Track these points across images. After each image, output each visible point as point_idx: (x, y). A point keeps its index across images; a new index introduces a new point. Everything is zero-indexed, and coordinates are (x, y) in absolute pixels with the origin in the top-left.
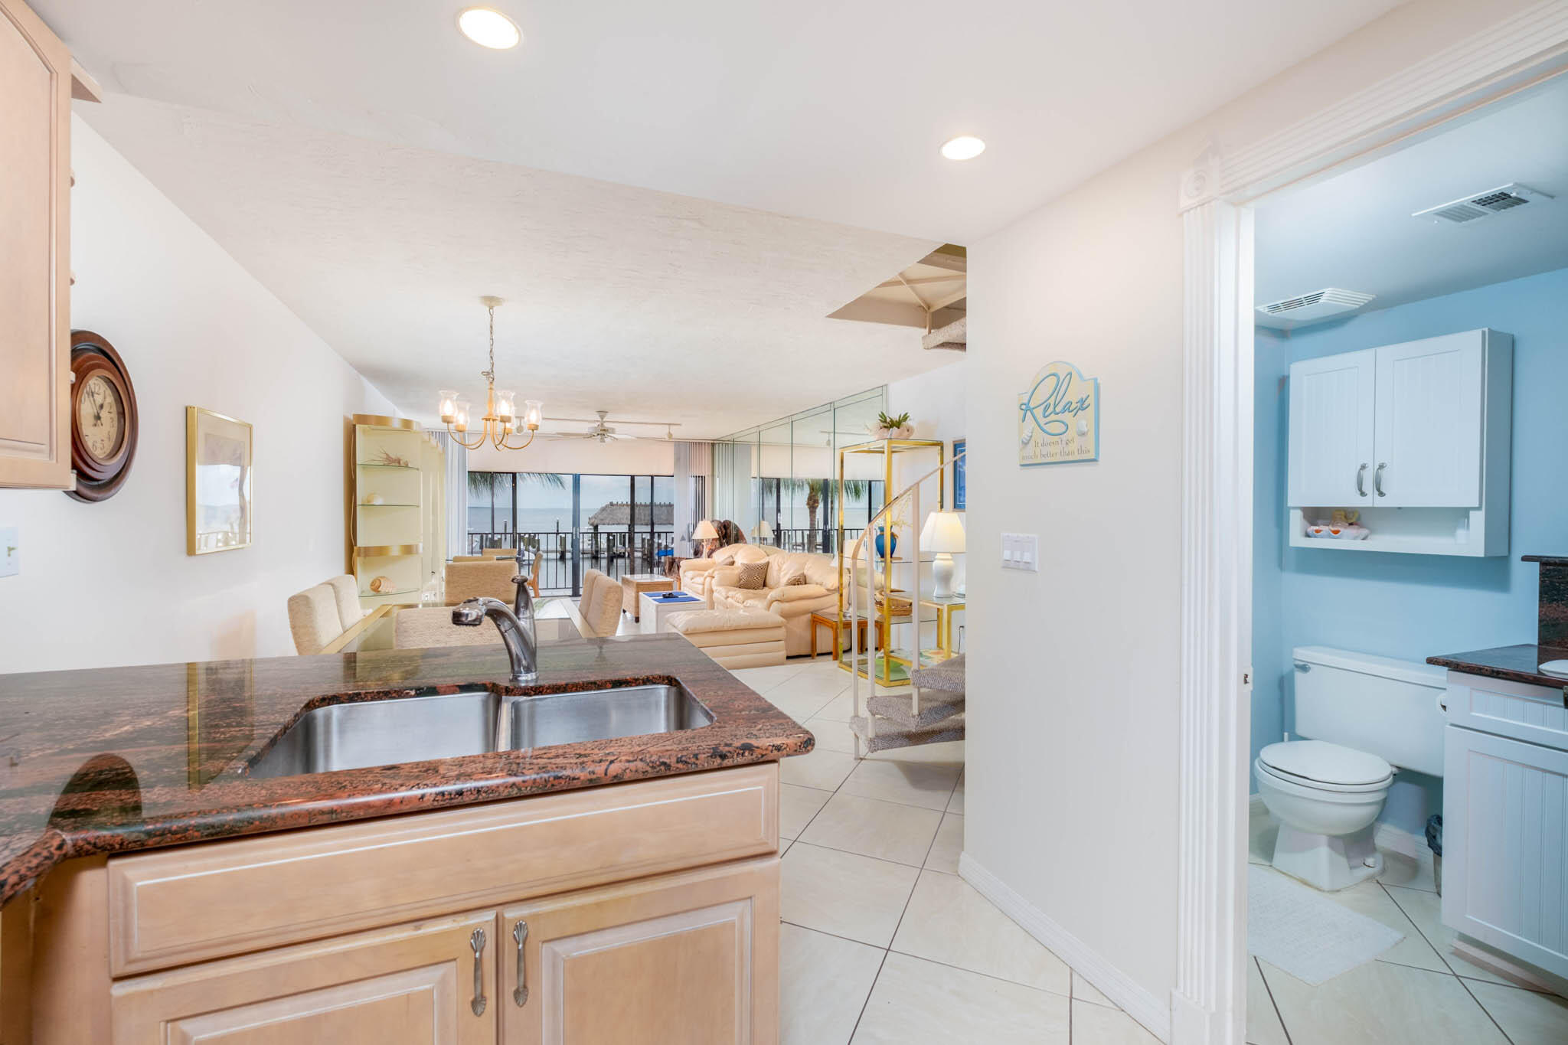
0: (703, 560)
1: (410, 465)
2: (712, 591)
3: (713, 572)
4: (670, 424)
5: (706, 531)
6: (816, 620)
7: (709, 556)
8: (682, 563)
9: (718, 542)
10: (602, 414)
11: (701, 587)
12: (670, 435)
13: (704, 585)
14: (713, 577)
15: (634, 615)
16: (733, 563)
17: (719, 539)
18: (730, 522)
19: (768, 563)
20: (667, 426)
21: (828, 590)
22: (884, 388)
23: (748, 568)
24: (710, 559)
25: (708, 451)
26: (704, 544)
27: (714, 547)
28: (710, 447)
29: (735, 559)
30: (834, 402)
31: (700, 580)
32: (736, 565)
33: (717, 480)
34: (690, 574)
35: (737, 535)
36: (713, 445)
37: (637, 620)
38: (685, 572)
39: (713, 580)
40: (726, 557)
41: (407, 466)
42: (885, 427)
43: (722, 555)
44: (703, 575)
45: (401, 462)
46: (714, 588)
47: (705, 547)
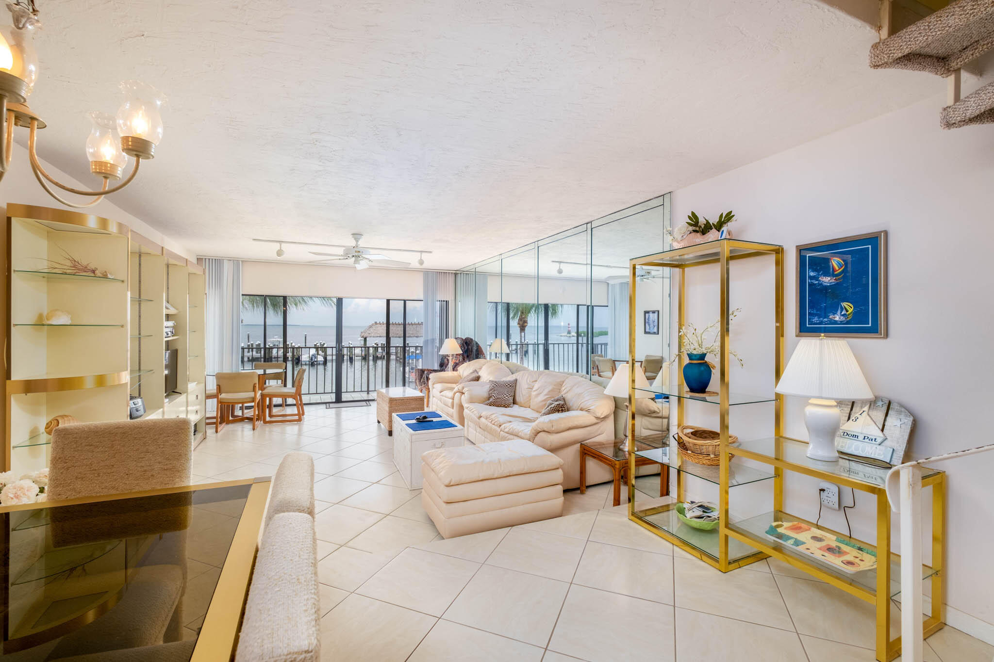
0: (449, 374)
1: (109, 276)
2: (461, 408)
3: (463, 388)
4: (421, 252)
5: (452, 347)
6: (587, 452)
7: (454, 370)
8: (431, 376)
9: (461, 356)
10: (356, 236)
11: (451, 400)
12: (421, 262)
13: (453, 399)
14: (463, 393)
15: (387, 429)
16: (478, 379)
17: (463, 355)
18: (472, 340)
19: (516, 380)
20: (419, 254)
21: (597, 418)
22: (667, 197)
23: (496, 386)
24: (455, 372)
25: (451, 279)
26: (450, 358)
27: (458, 361)
28: (453, 275)
29: (481, 373)
30: (591, 222)
31: (449, 394)
32: (481, 380)
33: (459, 304)
34: (439, 386)
35: (477, 350)
36: (456, 274)
37: (390, 433)
38: (434, 384)
39: (463, 396)
40: (471, 371)
41: (105, 276)
42: (695, 231)
43: (466, 369)
44: (452, 389)
45: (97, 272)
46: (465, 405)
47: (450, 361)
